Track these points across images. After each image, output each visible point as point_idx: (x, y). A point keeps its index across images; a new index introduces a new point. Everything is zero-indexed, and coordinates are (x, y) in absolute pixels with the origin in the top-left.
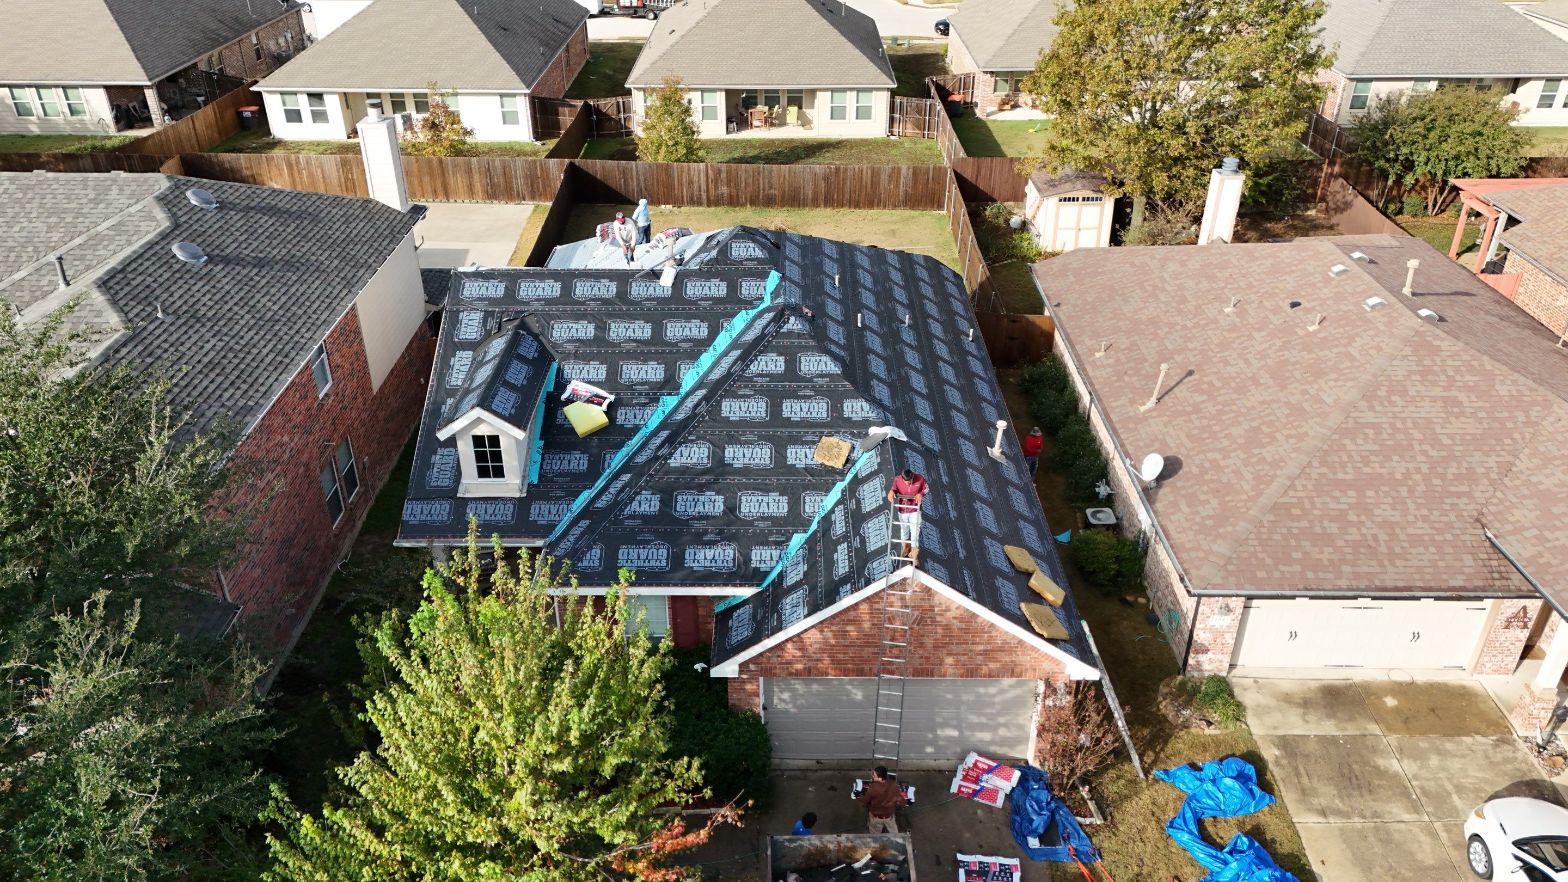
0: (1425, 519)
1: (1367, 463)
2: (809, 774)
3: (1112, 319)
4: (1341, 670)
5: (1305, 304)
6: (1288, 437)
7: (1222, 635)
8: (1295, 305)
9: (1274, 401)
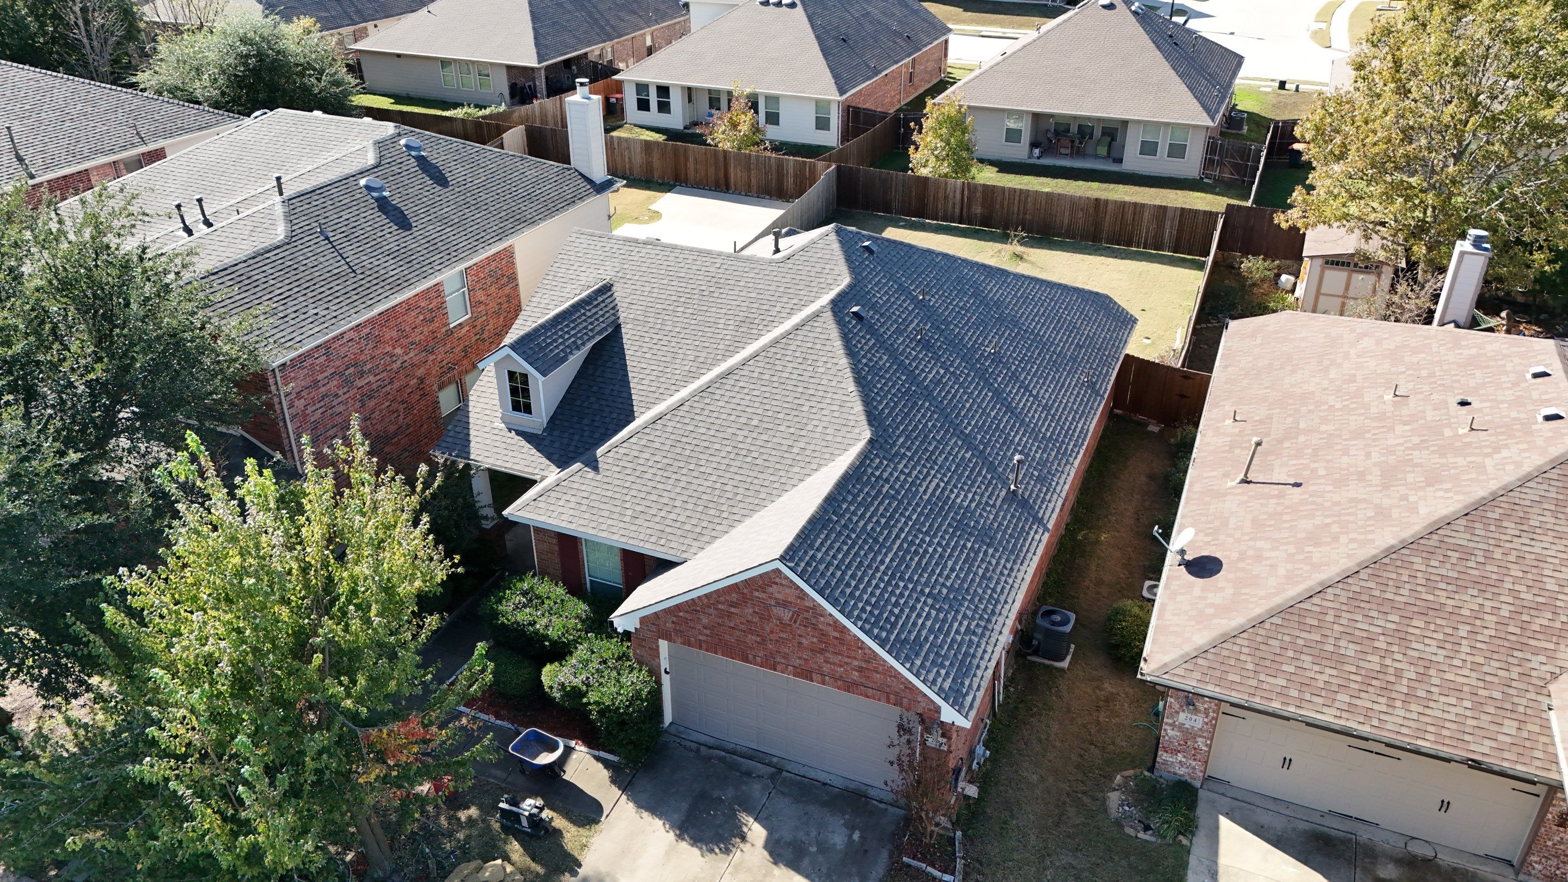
0: (1475, 667)
1: (1432, 590)
2: (702, 748)
3: (1267, 388)
4: (1348, 822)
5: (1475, 404)
6: (1352, 540)
7: (1194, 737)
8: (1464, 403)
9: (1365, 500)
